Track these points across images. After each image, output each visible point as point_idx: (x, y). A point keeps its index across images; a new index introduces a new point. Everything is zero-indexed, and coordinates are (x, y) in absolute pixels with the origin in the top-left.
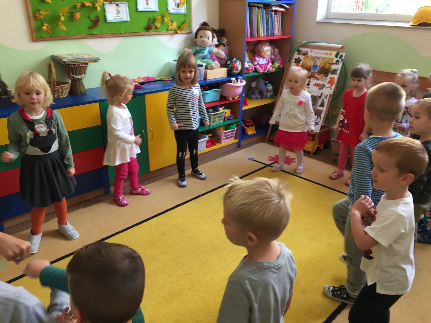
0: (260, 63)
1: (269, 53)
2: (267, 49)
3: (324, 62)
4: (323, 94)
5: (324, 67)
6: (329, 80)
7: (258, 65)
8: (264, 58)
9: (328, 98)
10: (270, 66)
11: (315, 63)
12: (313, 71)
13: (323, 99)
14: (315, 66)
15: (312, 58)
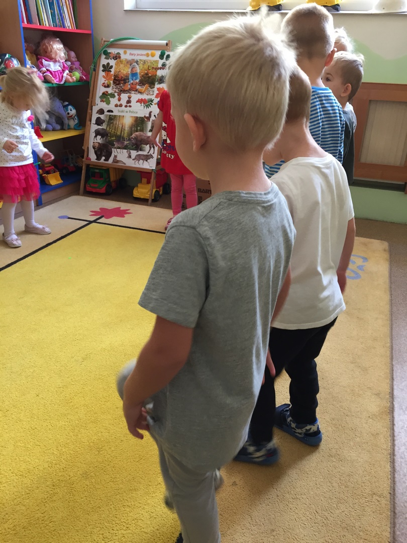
3: (146, 67)
4: (152, 113)
5: (147, 74)
6: (157, 92)
11: (134, 70)
15: (128, 62)
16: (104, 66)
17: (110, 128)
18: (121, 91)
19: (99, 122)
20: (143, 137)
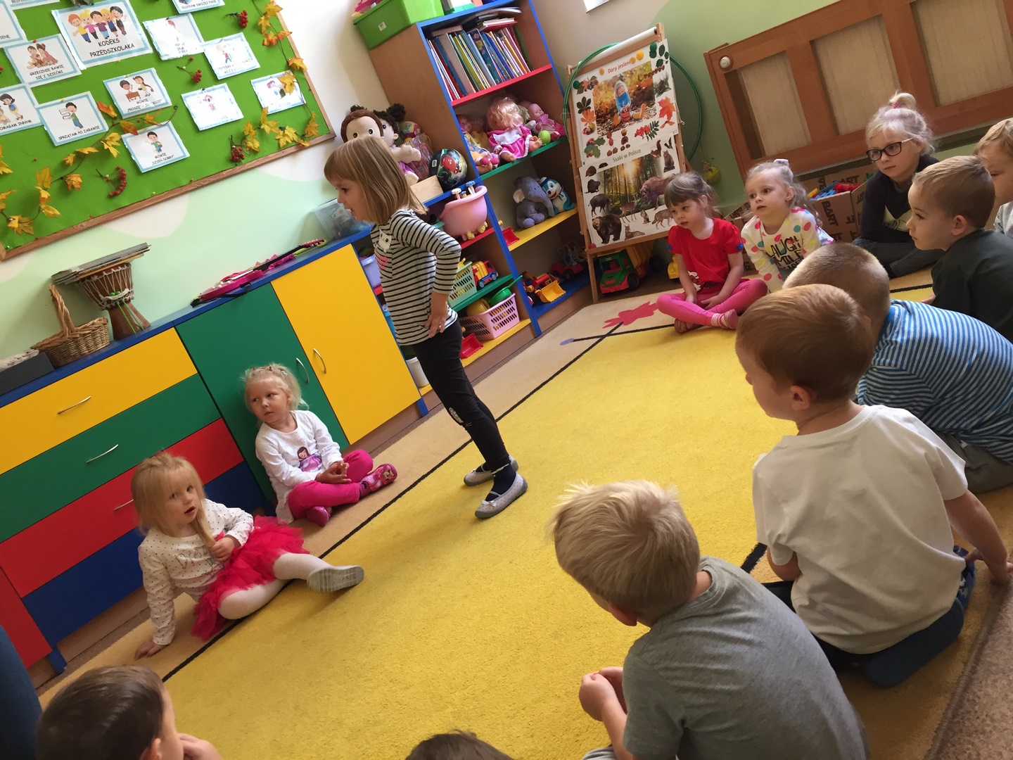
0: (506, 144)
1: (517, 116)
2: (509, 110)
3: (635, 79)
4: (660, 143)
5: (639, 89)
6: (661, 108)
7: (505, 148)
8: (510, 129)
9: (673, 144)
10: (530, 140)
11: (620, 91)
12: (621, 109)
13: (666, 153)
14: (622, 98)
15: (609, 84)
16: (579, 105)
17: (609, 190)
18: (611, 129)
19: (592, 187)
20: (658, 184)
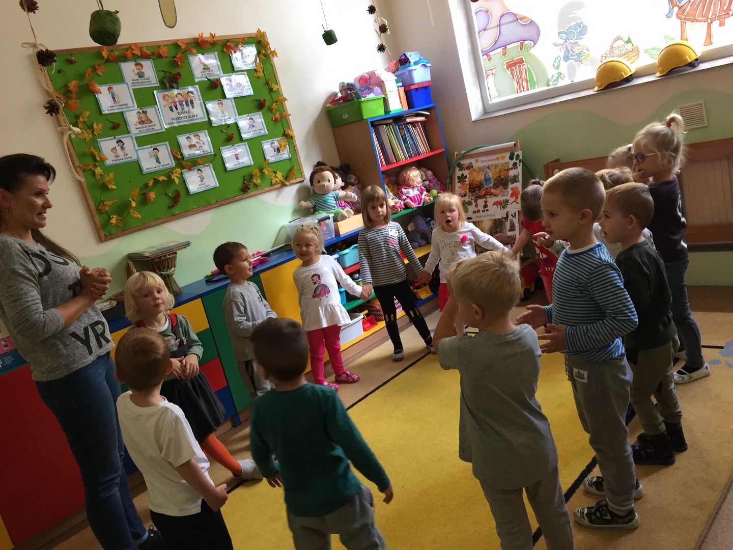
3: (498, 170)
4: (509, 213)
5: (500, 176)
6: (512, 192)
8: (413, 188)
9: (517, 216)
11: (487, 175)
13: (511, 220)
14: (487, 180)
15: (480, 170)
16: (458, 177)
18: (477, 197)
